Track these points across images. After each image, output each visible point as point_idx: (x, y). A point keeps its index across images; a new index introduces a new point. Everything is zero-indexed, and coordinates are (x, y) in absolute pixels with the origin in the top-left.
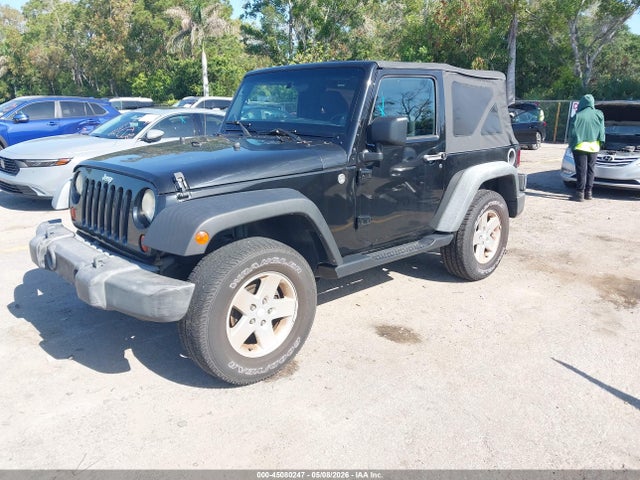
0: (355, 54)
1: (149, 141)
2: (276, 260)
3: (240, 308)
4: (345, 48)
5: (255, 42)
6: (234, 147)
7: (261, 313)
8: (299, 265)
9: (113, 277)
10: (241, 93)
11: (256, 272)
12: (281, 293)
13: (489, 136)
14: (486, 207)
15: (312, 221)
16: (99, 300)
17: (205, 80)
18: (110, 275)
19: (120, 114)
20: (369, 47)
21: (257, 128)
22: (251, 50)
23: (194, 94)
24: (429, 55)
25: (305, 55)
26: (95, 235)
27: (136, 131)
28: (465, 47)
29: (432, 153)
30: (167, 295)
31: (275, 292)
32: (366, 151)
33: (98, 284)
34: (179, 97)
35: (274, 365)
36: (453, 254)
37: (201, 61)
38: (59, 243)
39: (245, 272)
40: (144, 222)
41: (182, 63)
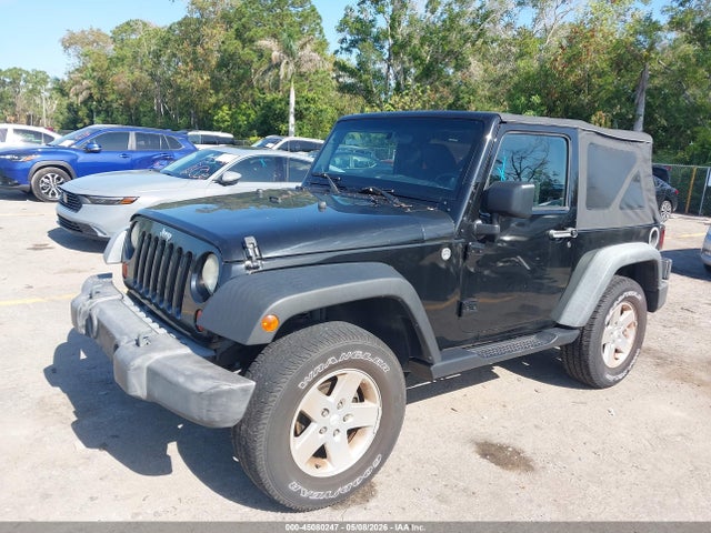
0: (458, 99)
1: (225, 184)
2: (359, 354)
3: (309, 413)
4: (446, 91)
5: (349, 80)
6: (319, 207)
7: (334, 419)
8: (387, 362)
9: (158, 361)
10: (331, 141)
11: (332, 368)
12: (361, 395)
13: (629, 211)
14: (620, 299)
15: (407, 307)
16: (138, 388)
17: (292, 119)
18: (154, 358)
19: (196, 150)
20: (474, 92)
21: (346, 184)
22: (344, 88)
23: (279, 133)
24: (542, 105)
25: (402, 97)
26: (145, 298)
27: (211, 173)
28: (585, 99)
29: (560, 228)
30: (220, 394)
31: (354, 393)
32: (479, 222)
33: (139, 368)
34: (262, 135)
35: (346, 489)
36: (577, 354)
37: (289, 97)
38: (103, 306)
39: (319, 369)
40: (204, 294)
41: (269, 97)
